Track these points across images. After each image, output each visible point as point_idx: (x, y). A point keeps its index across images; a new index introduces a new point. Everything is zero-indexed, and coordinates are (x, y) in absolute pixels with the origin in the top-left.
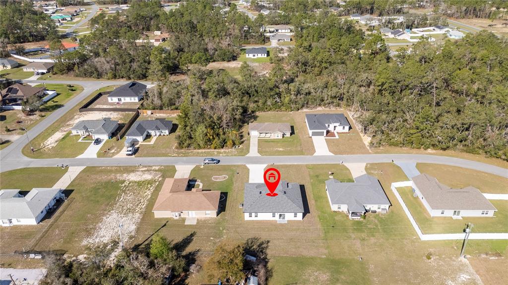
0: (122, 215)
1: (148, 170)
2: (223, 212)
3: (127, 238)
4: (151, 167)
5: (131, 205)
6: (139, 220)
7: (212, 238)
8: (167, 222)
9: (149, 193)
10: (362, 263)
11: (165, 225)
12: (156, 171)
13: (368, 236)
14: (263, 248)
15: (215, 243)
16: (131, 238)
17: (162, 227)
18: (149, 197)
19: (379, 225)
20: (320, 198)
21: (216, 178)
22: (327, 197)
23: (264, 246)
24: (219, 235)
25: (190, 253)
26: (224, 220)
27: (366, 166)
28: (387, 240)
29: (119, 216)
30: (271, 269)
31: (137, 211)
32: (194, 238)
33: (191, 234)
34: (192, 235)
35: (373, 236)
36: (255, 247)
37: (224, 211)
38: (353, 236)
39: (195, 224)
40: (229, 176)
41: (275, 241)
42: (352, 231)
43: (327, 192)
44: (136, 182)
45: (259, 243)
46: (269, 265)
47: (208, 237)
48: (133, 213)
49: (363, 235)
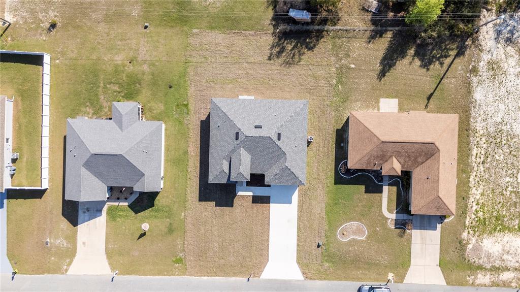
0: (504, 128)
1: (496, 270)
2: (340, 128)
3: (480, 69)
4: (494, 284)
5: (498, 158)
6: (473, 115)
7: (353, 66)
8: (426, 106)
9: (476, 193)
10: (146, 18)
11: (429, 98)
12: (480, 268)
13: (124, 66)
14: (278, 45)
15: (348, 56)
16: (474, 71)
17: (432, 95)
18: (472, 179)
19: (100, 89)
20: (176, 161)
21: (359, 231)
22: (166, 161)
23: (276, 50)
24: (343, 73)
25: (381, 36)
26: (336, 110)
27: (69, 264)
28: (98, 59)
29: (509, 126)
30: (268, 7)
31: (484, 139)
32: (378, 67)
33: (384, 76)
34: (382, 74)
35: (116, 66)
36: (289, 47)
37: (337, 130)
38: (145, 68)
39: (382, 100)
40: (336, 239)
41: (260, 59)
42: (145, 77)
43: (162, 175)
44: (510, 230)
45: (284, 54)
46: (270, 14)
47: (358, 69)
48: (489, 135)
49: (130, 68)
